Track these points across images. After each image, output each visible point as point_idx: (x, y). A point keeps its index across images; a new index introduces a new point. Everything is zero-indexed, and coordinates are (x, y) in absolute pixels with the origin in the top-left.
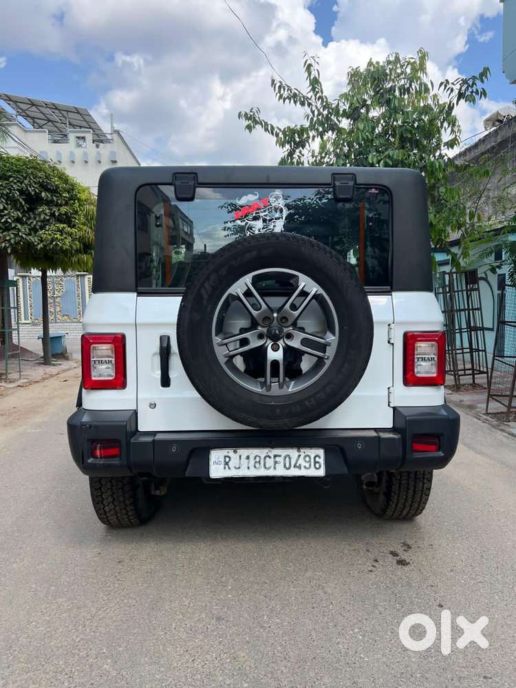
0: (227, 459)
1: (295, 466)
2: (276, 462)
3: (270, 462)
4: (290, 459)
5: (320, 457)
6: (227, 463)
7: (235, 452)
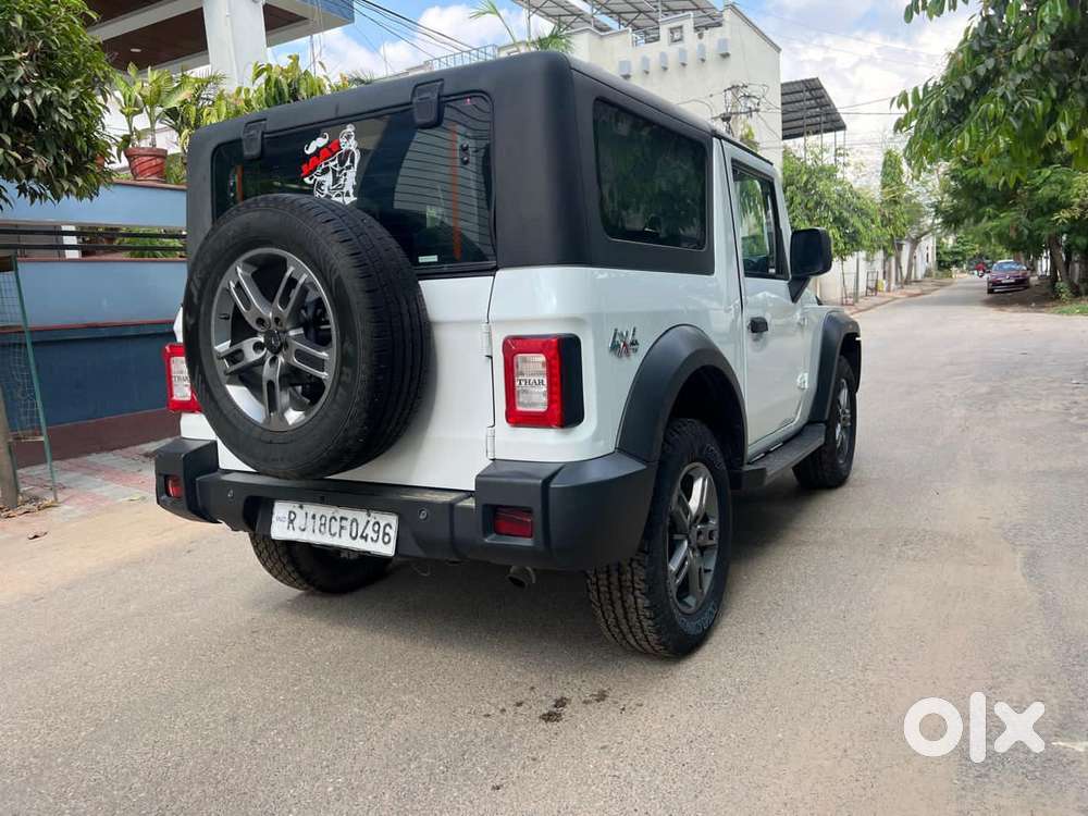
0: (293, 516)
1: (362, 537)
2: (342, 527)
3: (335, 527)
4: (357, 524)
5: (391, 527)
6: (291, 521)
7: (301, 507)
